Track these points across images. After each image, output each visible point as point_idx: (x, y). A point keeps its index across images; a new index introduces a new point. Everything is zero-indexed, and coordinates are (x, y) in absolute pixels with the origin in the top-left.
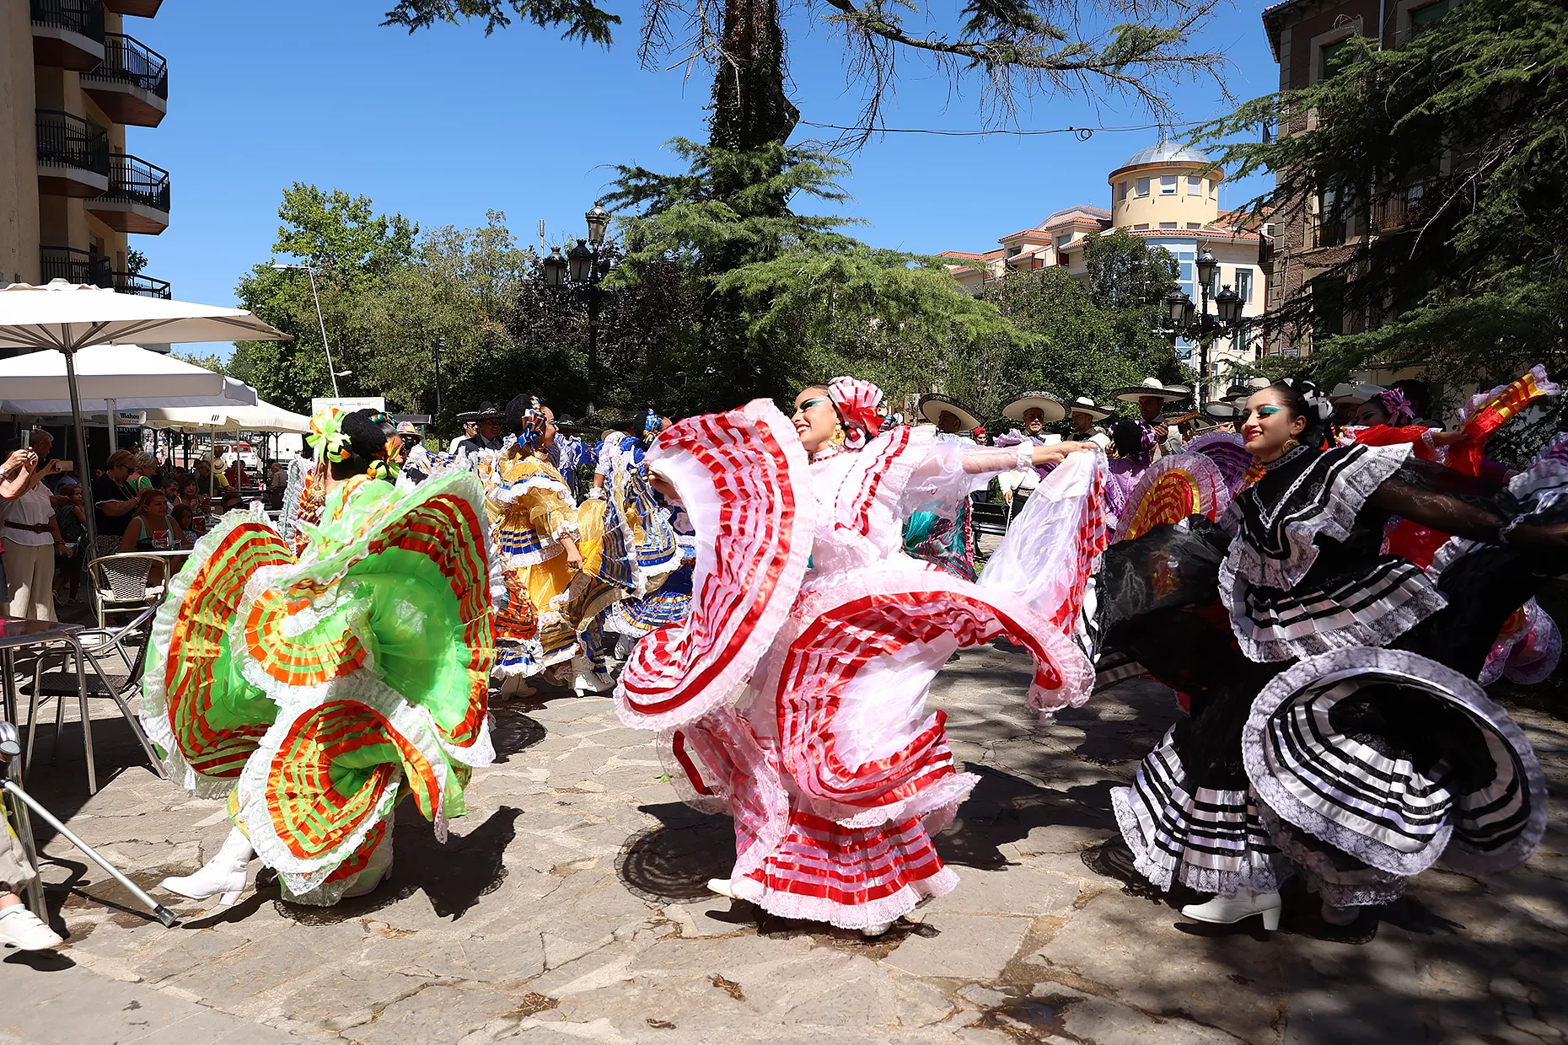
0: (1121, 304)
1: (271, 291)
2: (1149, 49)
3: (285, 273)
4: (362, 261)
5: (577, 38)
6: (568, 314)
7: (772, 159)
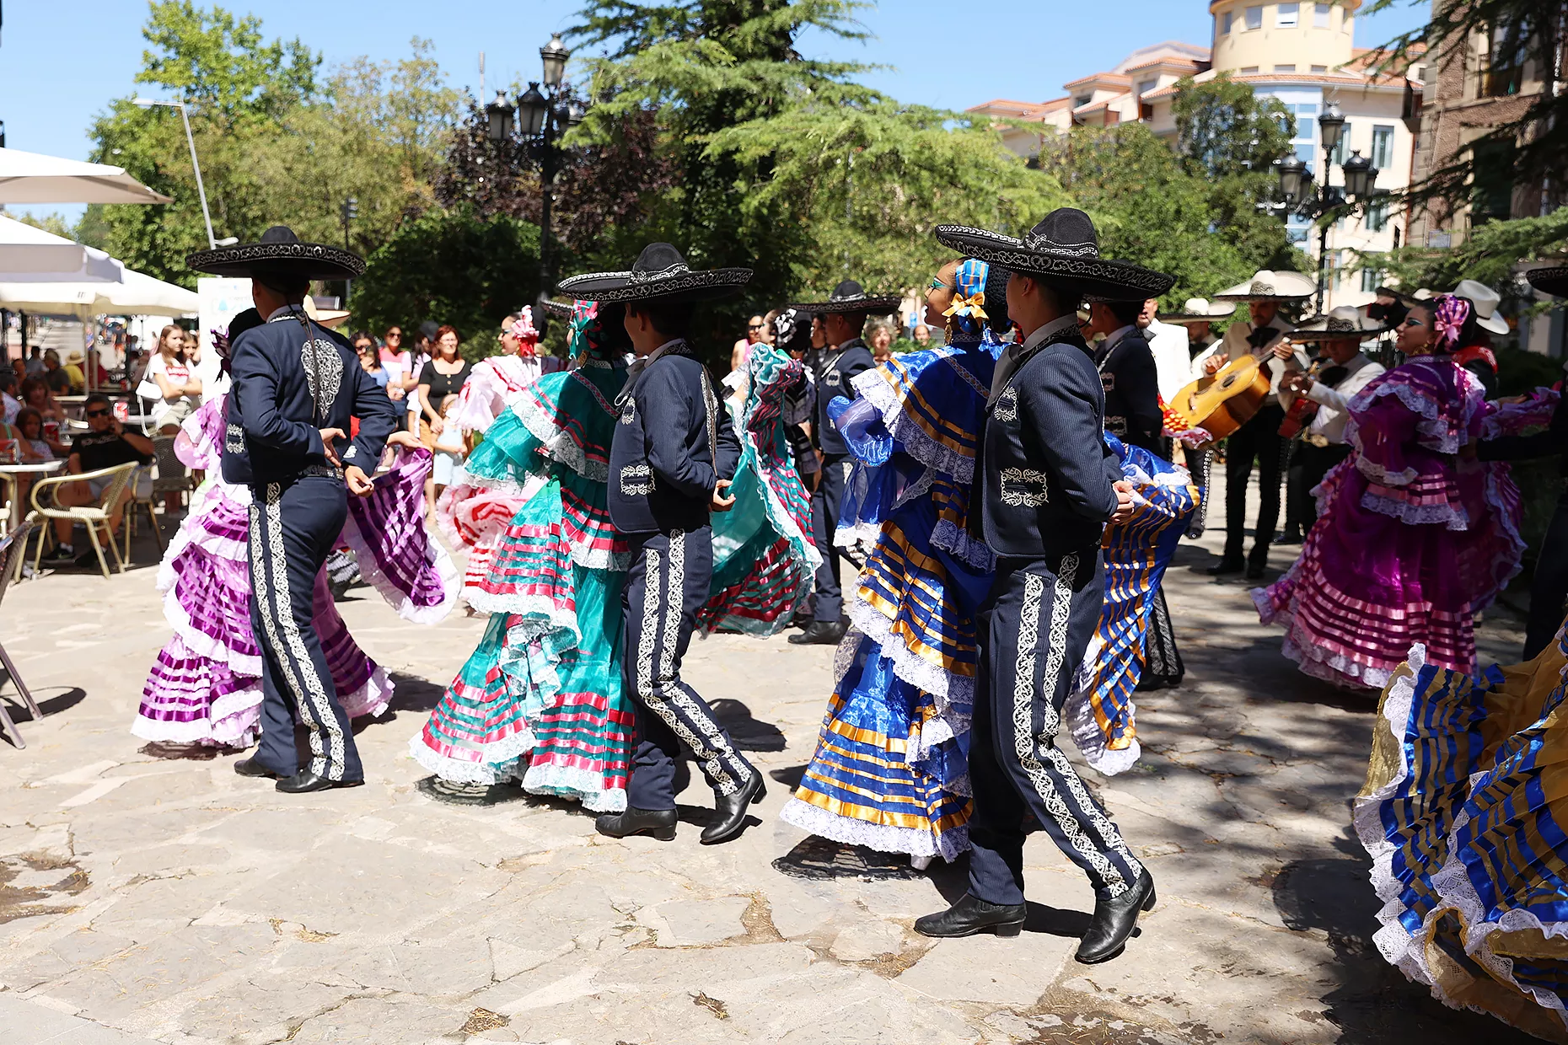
0: (1219, 171)
1: (133, 134)
3: (151, 111)
4: (250, 99)
6: (514, 174)
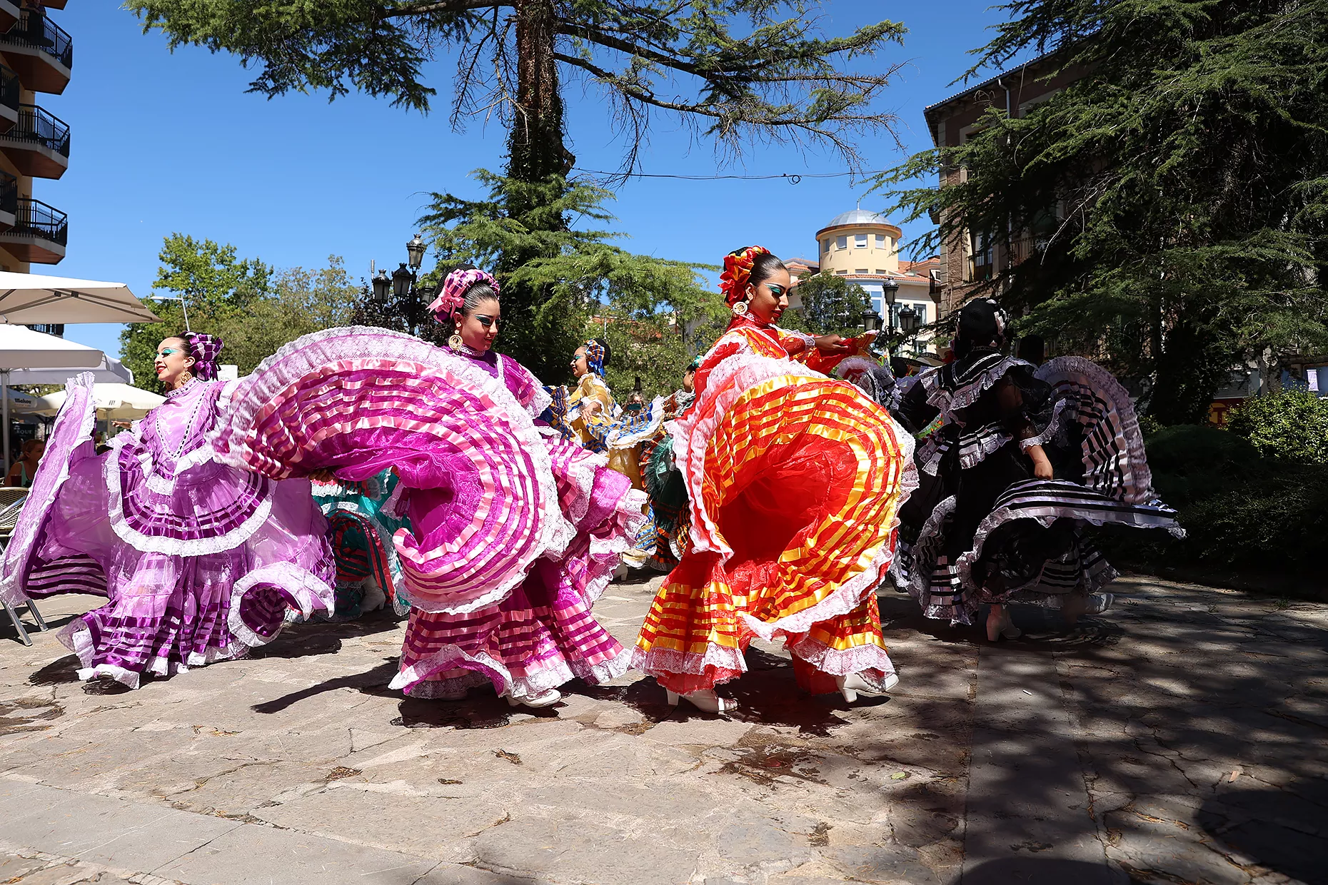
0: (828, 327)
2: (841, 109)
3: (163, 304)
4: (226, 296)
5: (402, 106)
7: (554, 188)
